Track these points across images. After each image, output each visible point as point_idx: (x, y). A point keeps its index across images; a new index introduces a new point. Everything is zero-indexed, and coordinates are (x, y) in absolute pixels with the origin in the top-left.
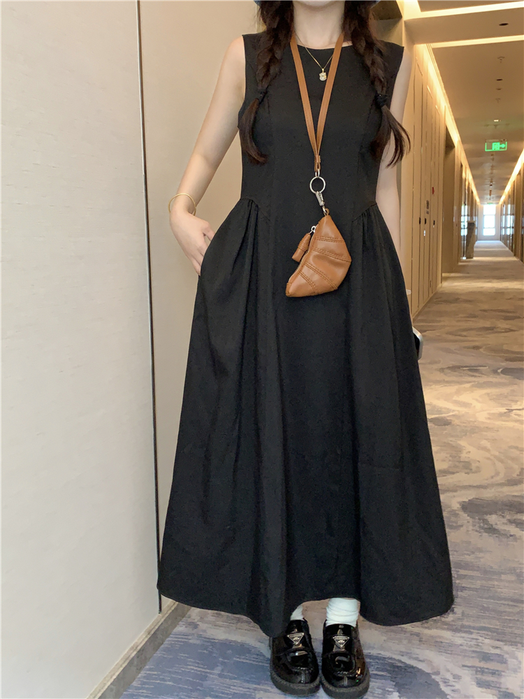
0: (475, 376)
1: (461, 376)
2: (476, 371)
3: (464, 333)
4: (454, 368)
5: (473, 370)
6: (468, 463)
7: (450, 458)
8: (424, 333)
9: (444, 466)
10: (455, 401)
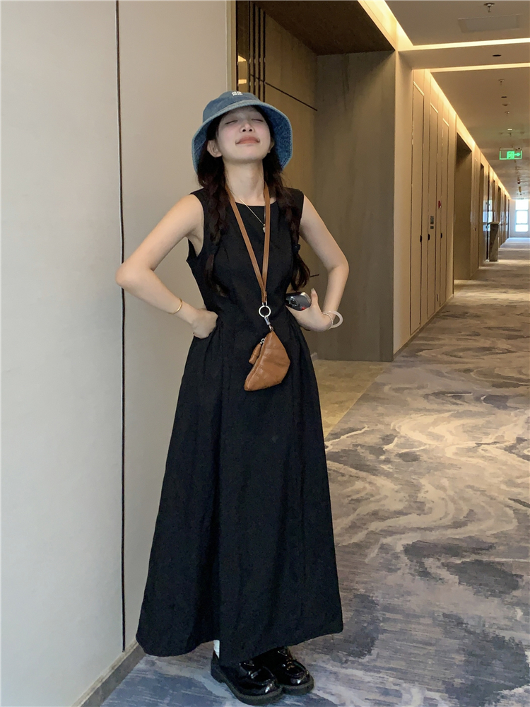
0: (457, 404)
1: (443, 404)
2: (459, 398)
3: (461, 354)
4: (439, 394)
5: (457, 396)
6: (423, 503)
7: (408, 498)
8: (421, 353)
9: (399, 506)
10: (430, 432)
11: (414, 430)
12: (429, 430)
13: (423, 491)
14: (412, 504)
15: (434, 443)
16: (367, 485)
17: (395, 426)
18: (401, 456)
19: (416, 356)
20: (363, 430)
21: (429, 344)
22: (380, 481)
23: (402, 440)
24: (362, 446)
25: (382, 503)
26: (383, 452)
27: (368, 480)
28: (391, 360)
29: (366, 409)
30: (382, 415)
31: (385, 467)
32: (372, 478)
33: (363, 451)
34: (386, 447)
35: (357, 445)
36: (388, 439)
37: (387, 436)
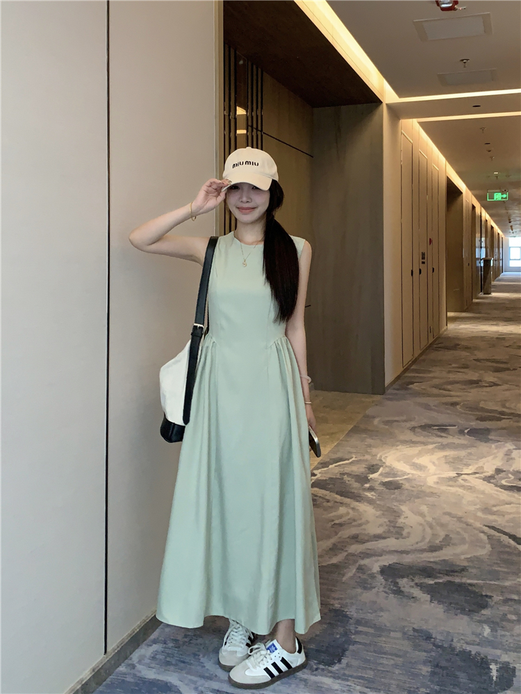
0: (442, 437)
1: (428, 436)
2: (444, 430)
3: (449, 387)
4: (426, 427)
5: (443, 429)
6: (402, 528)
7: (388, 523)
8: (411, 386)
9: (379, 531)
10: (414, 463)
11: (399, 461)
12: (413, 461)
13: (402, 517)
14: (392, 529)
15: (416, 473)
16: (350, 511)
17: (381, 456)
18: (385, 484)
19: (407, 389)
20: (350, 461)
21: (421, 377)
22: (363, 507)
23: (387, 470)
24: (349, 475)
25: (363, 527)
26: (367, 480)
27: (352, 506)
28: (383, 393)
29: (354, 441)
30: (370, 446)
31: (369, 494)
32: (355, 504)
33: (349, 479)
34: (371, 476)
35: (344, 474)
36: (373, 468)
37: (373, 466)
